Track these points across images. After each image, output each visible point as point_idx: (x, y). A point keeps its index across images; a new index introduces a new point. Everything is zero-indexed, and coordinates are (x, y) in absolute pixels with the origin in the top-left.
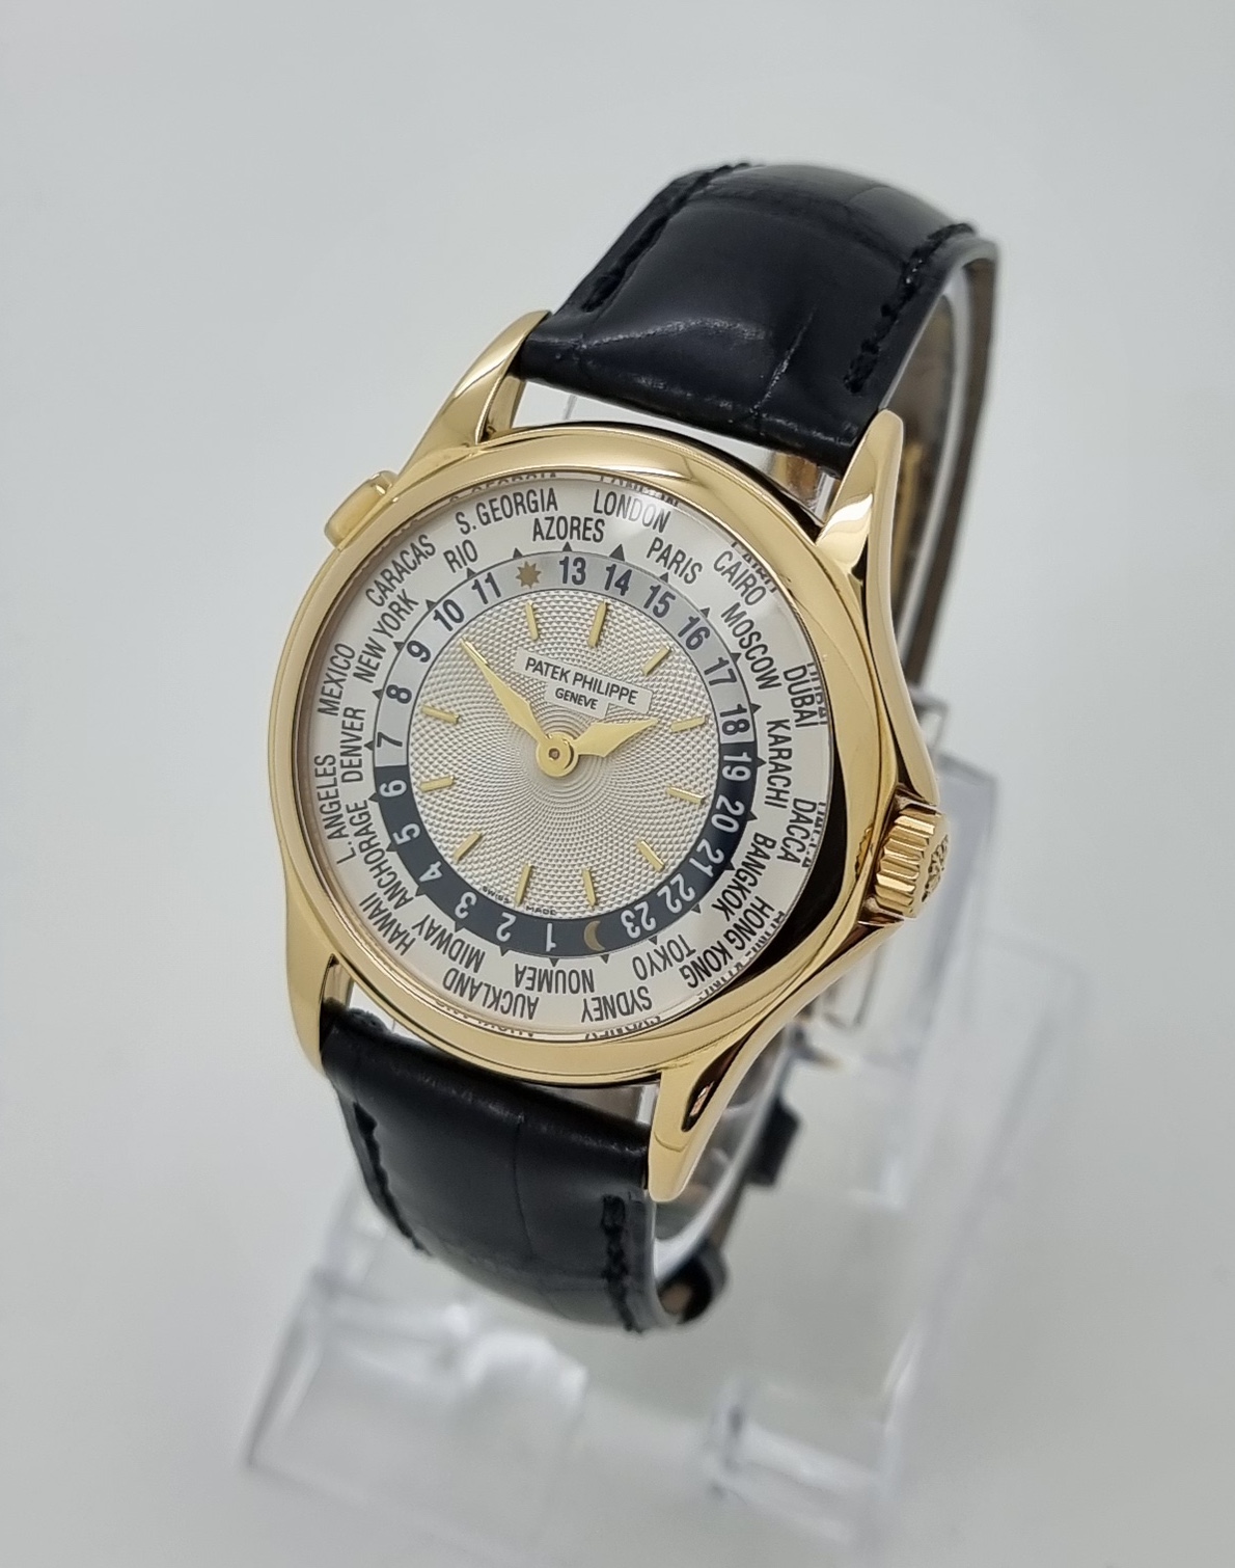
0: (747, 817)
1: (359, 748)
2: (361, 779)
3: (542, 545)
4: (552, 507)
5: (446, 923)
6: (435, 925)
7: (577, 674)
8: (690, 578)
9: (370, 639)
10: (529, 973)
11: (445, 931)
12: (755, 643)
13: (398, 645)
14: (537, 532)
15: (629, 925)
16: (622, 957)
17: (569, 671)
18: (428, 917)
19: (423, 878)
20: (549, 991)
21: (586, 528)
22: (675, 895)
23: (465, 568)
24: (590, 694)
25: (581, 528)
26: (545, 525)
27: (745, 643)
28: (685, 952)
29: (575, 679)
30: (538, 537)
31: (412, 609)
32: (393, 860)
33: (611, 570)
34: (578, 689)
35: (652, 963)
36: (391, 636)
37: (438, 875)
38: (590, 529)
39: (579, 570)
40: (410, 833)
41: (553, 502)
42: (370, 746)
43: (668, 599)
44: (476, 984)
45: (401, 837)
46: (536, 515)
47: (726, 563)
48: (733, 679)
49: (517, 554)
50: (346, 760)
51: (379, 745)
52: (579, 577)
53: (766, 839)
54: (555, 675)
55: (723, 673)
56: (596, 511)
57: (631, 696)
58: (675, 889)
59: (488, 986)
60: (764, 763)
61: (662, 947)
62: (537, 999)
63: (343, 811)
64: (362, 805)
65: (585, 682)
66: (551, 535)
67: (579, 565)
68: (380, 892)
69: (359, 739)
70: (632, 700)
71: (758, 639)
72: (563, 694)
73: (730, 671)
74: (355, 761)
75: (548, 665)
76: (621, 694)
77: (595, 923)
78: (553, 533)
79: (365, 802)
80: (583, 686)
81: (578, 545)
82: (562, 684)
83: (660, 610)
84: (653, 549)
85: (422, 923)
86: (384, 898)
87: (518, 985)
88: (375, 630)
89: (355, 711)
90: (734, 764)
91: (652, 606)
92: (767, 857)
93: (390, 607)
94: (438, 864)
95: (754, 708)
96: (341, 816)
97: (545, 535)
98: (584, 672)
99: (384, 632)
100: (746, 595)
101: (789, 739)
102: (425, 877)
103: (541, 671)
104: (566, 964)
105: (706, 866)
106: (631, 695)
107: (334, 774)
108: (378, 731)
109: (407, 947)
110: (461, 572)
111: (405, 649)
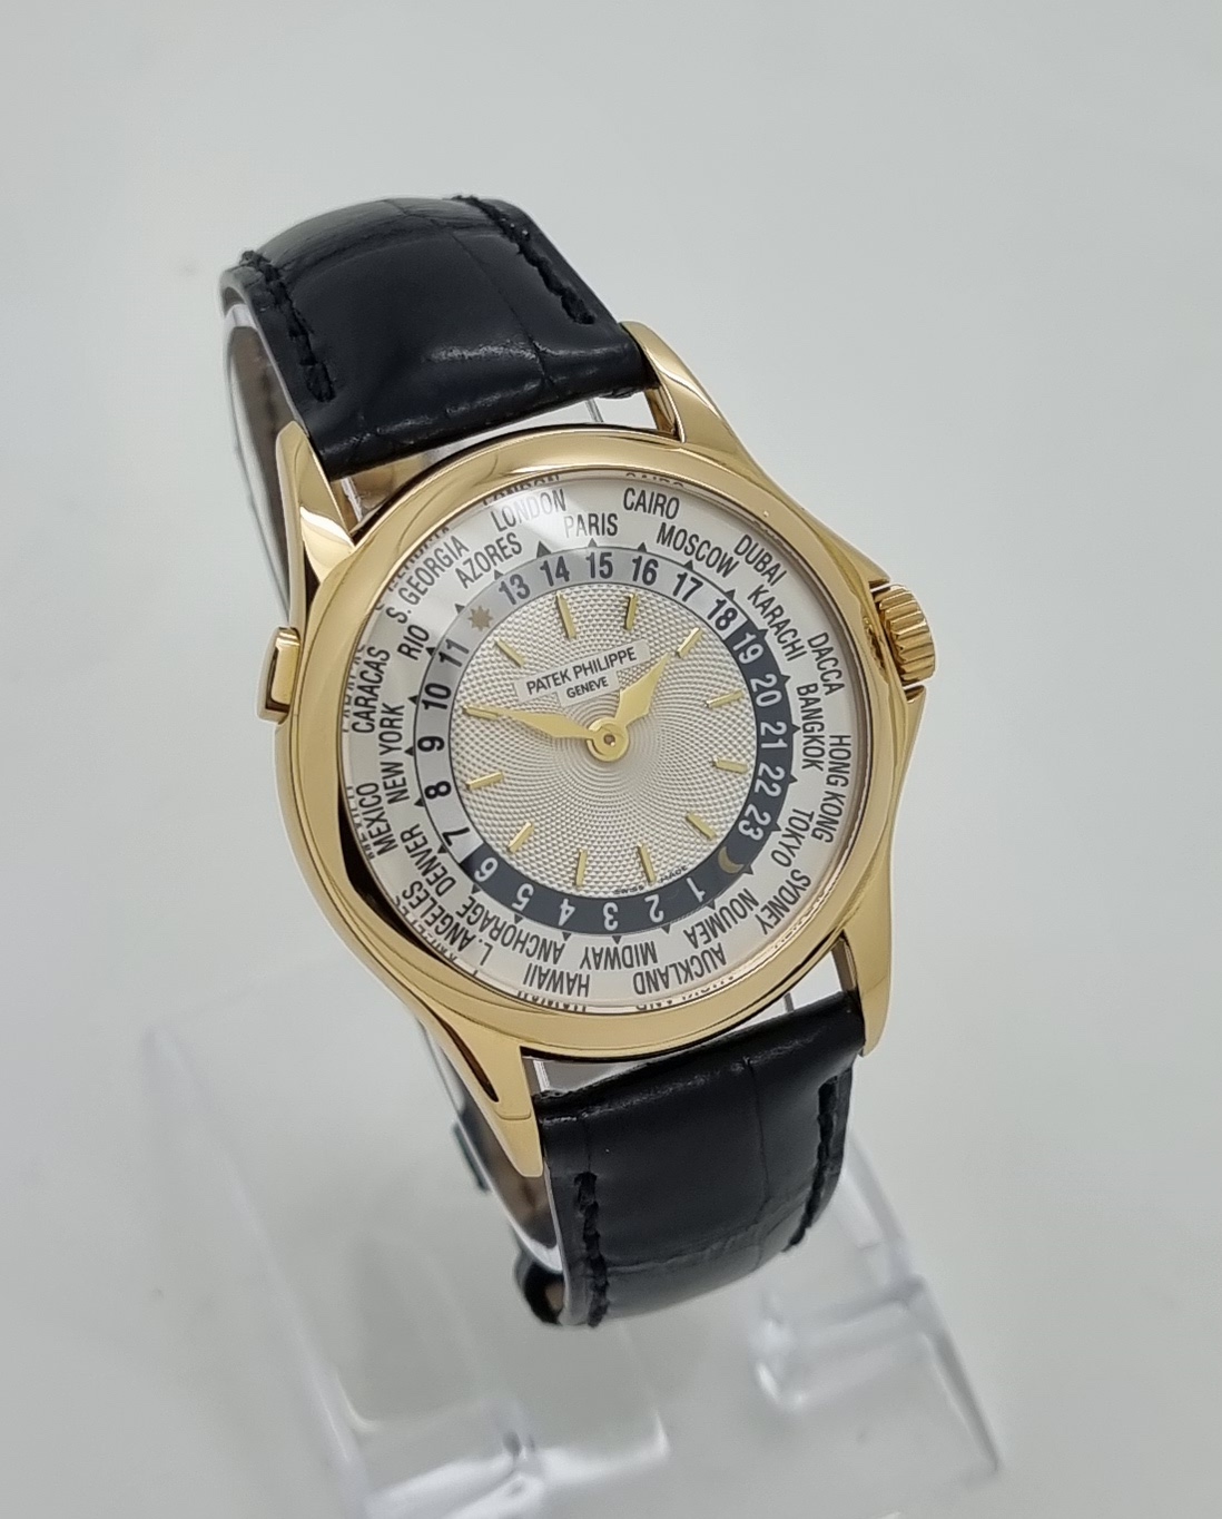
0: (783, 679)
1: (435, 858)
2: (454, 882)
3: (475, 588)
4: (463, 551)
5: (603, 942)
6: (598, 951)
7: (574, 668)
8: (612, 530)
9: (383, 764)
10: (699, 930)
11: (608, 949)
12: (697, 545)
13: (410, 751)
14: (464, 579)
15: (750, 832)
16: (762, 862)
17: (566, 671)
18: (587, 949)
19: (561, 922)
20: (724, 931)
21: (502, 549)
22: (769, 781)
23: (423, 650)
24: (596, 677)
25: (499, 551)
26: (467, 570)
27: (690, 550)
28: (806, 819)
30: (468, 582)
31: (401, 714)
32: (528, 926)
33: (545, 567)
34: (583, 679)
35: (788, 847)
36: (399, 749)
37: (572, 909)
38: (506, 547)
39: (519, 586)
40: (525, 893)
41: (461, 547)
42: (442, 850)
43: (606, 558)
44: (663, 971)
45: (520, 903)
46: (453, 567)
47: (632, 499)
48: (699, 584)
49: (460, 608)
50: (430, 876)
51: (450, 843)
52: (523, 591)
53: (807, 687)
54: (558, 682)
55: (688, 585)
56: (501, 529)
57: (630, 654)
58: (766, 777)
59: (674, 965)
60: (766, 631)
61: (787, 829)
62: (719, 945)
63: (457, 919)
65: (585, 669)
66: (477, 574)
67: (517, 581)
68: (534, 961)
69: (429, 851)
70: (633, 656)
71: (697, 541)
73: (693, 579)
74: (439, 871)
75: (546, 678)
76: (621, 658)
77: (724, 849)
78: (478, 571)
79: (471, 898)
80: (586, 674)
81: (505, 567)
82: (568, 684)
83: (606, 572)
84: (567, 528)
85: (586, 958)
86: (540, 963)
87: (696, 946)
88: (382, 753)
89: (410, 832)
90: (744, 649)
91: (597, 573)
92: (818, 700)
93: (382, 725)
94: (566, 901)
95: (730, 594)
96: (458, 925)
97: (472, 577)
99: (390, 749)
100: (665, 512)
101: (772, 600)
102: (563, 918)
103: (544, 686)
104: (722, 901)
105: (777, 742)
106: (629, 653)
107: (428, 894)
108: (441, 833)
109: (586, 986)
110: (424, 657)
111: (418, 751)
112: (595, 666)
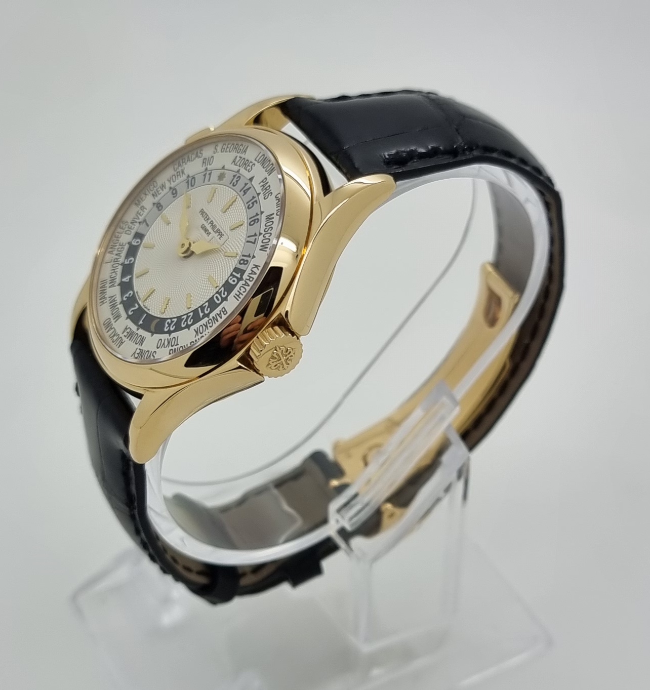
0: (225, 299)
2: (130, 234)
3: (233, 167)
5: (119, 299)
6: (115, 299)
8: (266, 198)
9: (165, 183)
10: (128, 330)
11: (117, 302)
12: (269, 232)
13: (170, 188)
14: (234, 161)
15: (167, 325)
16: (157, 338)
18: (116, 295)
19: (123, 280)
20: (130, 340)
21: (248, 165)
22: (187, 320)
23: (206, 167)
24: (210, 230)
26: (238, 159)
27: (266, 230)
29: (210, 223)
30: (233, 163)
31: (182, 176)
32: (120, 269)
33: (246, 184)
36: (171, 184)
39: (236, 181)
41: (245, 152)
42: (140, 223)
43: (255, 203)
44: (112, 327)
45: (127, 261)
46: (238, 154)
47: (280, 196)
48: (254, 243)
49: (223, 168)
50: (131, 225)
51: (142, 224)
53: (225, 310)
55: (253, 239)
56: (255, 160)
58: (188, 317)
59: (115, 329)
61: (170, 339)
62: (125, 341)
63: (118, 244)
67: (238, 179)
68: (109, 280)
69: (139, 219)
71: (271, 231)
72: (203, 227)
73: (256, 239)
74: (133, 227)
75: (206, 214)
76: (219, 235)
77: (159, 320)
78: (238, 164)
79: (126, 244)
81: (243, 171)
83: (250, 207)
84: (262, 181)
85: (112, 297)
86: (109, 282)
87: (123, 333)
88: (168, 180)
89: (144, 208)
90: (234, 276)
91: (248, 204)
92: (221, 317)
93: (177, 173)
94: (130, 276)
95: (254, 257)
96: (116, 246)
97: (235, 163)
98: (214, 221)
99: (170, 181)
100: (278, 211)
101: (255, 274)
102: (125, 280)
104: (141, 332)
107: (124, 229)
108: (145, 218)
109: (103, 304)
110: (204, 168)
111: (171, 190)
112: (213, 226)
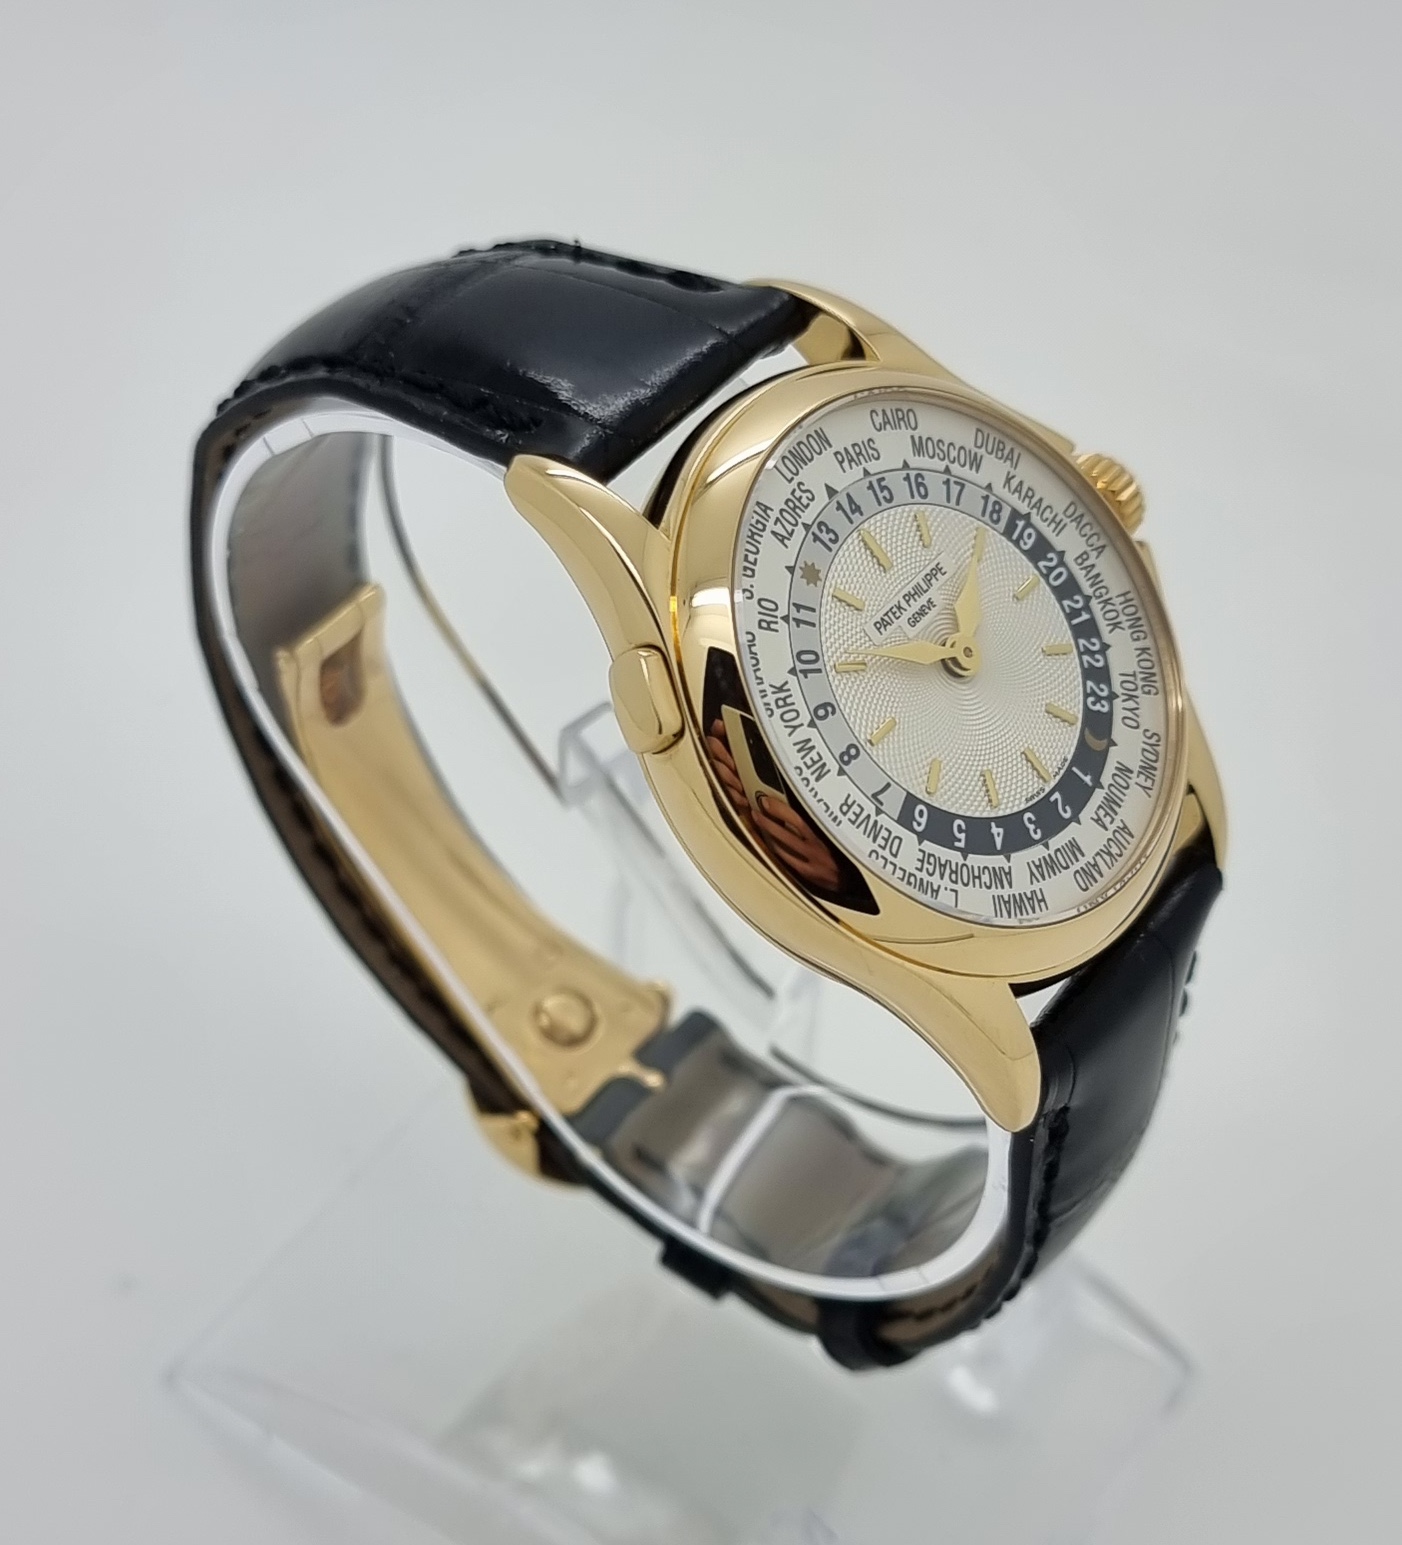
0: (1060, 557)
1: (876, 822)
2: (901, 840)
3: (794, 543)
4: (769, 512)
5: (1036, 853)
6: (1037, 863)
7: (904, 597)
8: (876, 455)
9: (795, 744)
10: (1101, 813)
11: (1044, 858)
12: (945, 448)
13: (812, 724)
14: (782, 539)
16: (1119, 731)
17: (899, 602)
18: (1028, 863)
19: (999, 846)
20: (1119, 806)
21: (799, 499)
22: (1092, 653)
23: (779, 620)
24: (923, 600)
25: (798, 504)
26: (779, 529)
27: (941, 456)
28: (1131, 679)
29: (907, 602)
30: (786, 541)
31: (789, 690)
32: (976, 860)
33: (840, 507)
34: (915, 606)
35: (1131, 710)
36: (802, 725)
37: (1001, 830)
38: (801, 497)
39: (827, 533)
40: (960, 830)
41: (766, 508)
42: (879, 812)
43: (883, 484)
44: (1093, 862)
45: (960, 840)
46: (768, 530)
47: (879, 420)
48: (963, 486)
49: (791, 569)
50: (880, 841)
51: (881, 804)
52: (832, 536)
53: (1081, 556)
55: (955, 489)
56: (790, 481)
57: (940, 569)
58: (1088, 652)
59: (1098, 854)
60: (1029, 514)
61: (1123, 694)
62: (1122, 821)
63: (919, 875)
64: (921, 854)
65: (913, 596)
66: (790, 531)
67: (823, 528)
68: (996, 891)
69: (869, 816)
70: (943, 571)
71: (943, 445)
72: (914, 621)
73: (956, 483)
74: (884, 833)
75: (886, 614)
78: (789, 528)
79: (920, 850)
80: (915, 600)
81: (808, 516)
83: (888, 497)
84: (841, 463)
86: (1000, 892)
87: (1106, 829)
88: (790, 734)
89: (846, 803)
90: (1021, 536)
91: (882, 501)
92: (1093, 566)
93: (778, 707)
94: (993, 824)
95: (989, 487)
96: (921, 880)
97: (787, 536)
98: (905, 591)
99: (795, 727)
100: (908, 425)
101: (1021, 483)
102: (999, 841)
103: (888, 623)
104: (1106, 778)
105: (1080, 615)
106: (938, 569)
107: (886, 860)
108: (870, 795)
109: (1043, 900)
110: (782, 625)
111: (817, 722)
112: (918, 591)
